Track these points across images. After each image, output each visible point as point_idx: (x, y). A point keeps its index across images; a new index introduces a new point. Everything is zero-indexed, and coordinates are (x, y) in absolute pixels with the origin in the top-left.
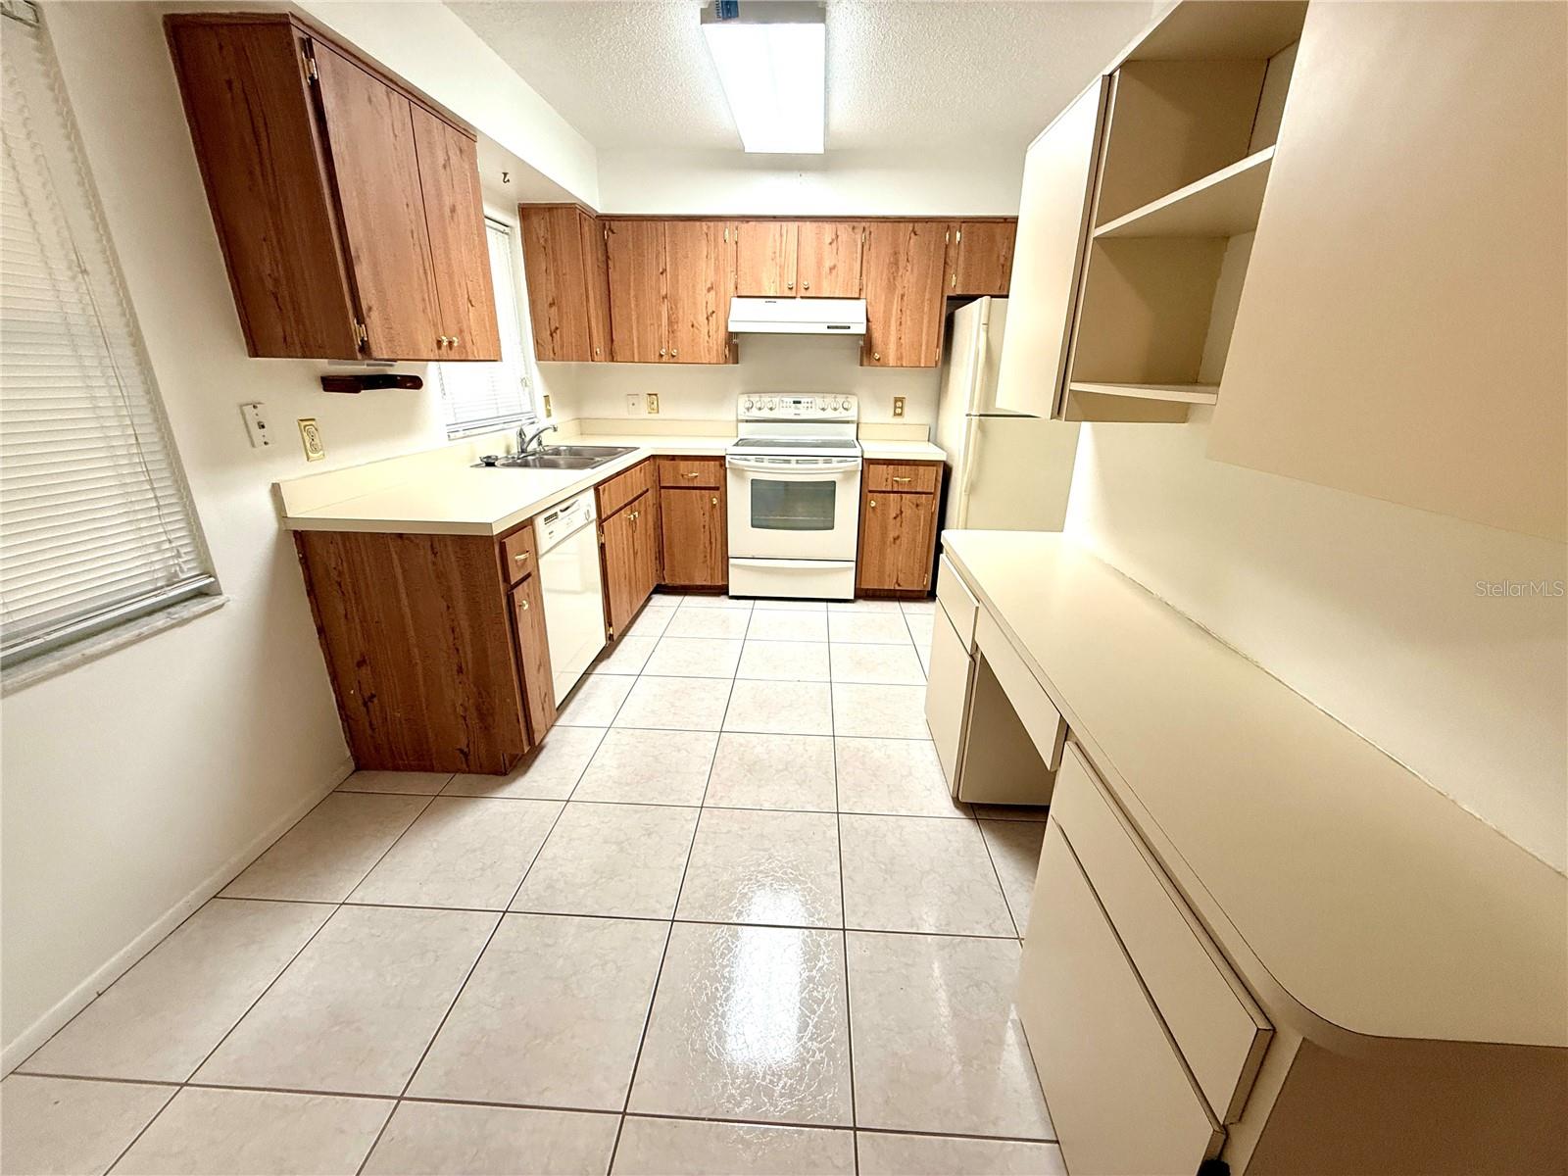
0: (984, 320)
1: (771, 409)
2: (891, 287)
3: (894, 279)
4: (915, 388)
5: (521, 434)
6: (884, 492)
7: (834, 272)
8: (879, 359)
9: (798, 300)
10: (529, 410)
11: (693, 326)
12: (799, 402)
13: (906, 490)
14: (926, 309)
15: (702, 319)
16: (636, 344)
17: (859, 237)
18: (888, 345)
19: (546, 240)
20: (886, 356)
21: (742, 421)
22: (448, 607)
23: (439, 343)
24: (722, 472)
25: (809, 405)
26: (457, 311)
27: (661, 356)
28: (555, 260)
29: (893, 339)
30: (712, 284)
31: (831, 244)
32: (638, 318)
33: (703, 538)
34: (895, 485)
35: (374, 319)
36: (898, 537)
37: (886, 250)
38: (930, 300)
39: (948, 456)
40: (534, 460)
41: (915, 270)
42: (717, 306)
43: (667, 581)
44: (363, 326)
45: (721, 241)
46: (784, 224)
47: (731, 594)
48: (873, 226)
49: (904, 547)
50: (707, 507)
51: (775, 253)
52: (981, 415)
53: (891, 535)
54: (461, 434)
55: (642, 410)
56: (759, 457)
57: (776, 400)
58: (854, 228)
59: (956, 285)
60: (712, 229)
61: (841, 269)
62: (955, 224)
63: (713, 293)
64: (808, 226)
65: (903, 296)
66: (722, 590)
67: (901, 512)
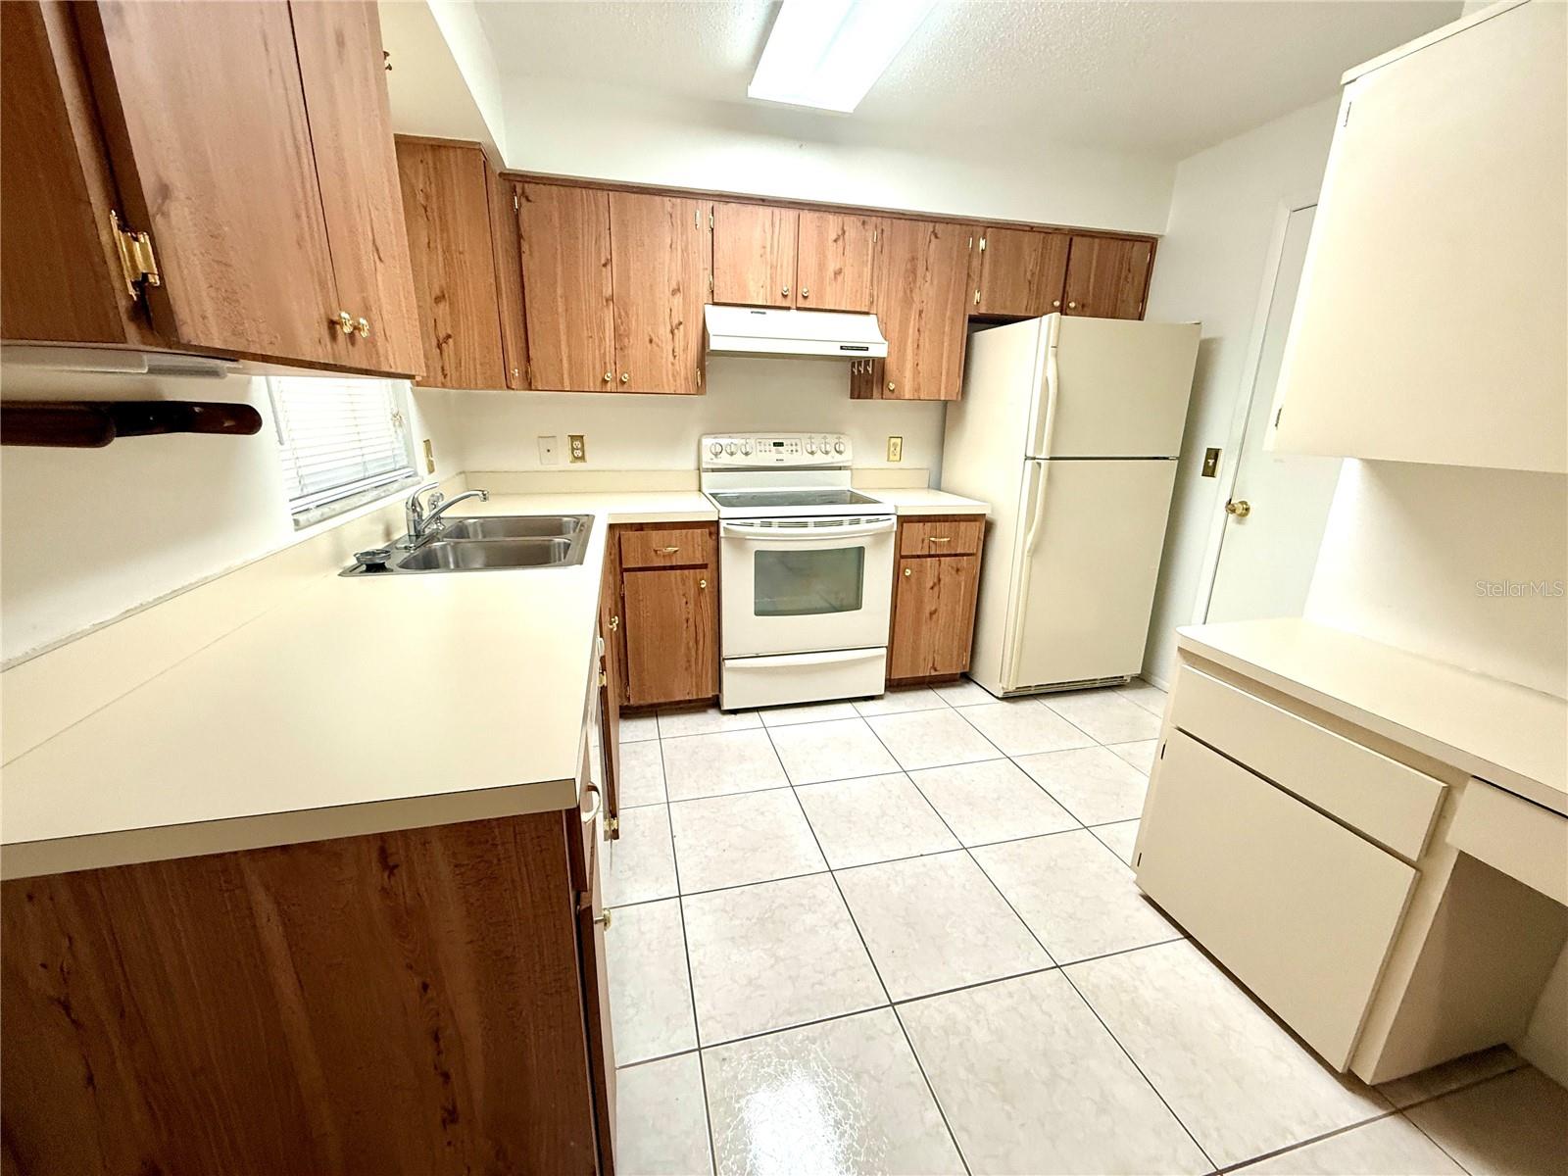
0: (1052, 342)
1: (747, 454)
2: (907, 301)
3: (911, 291)
5: (414, 505)
6: (918, 557)
7: (840, 278)
8: (893, 391)
9: (793, 312)
10: (405, 463)
11: (651, 341)
12: (781, 444)
13: (945, 552)
14: (947, 329)
15: (664, 331)
16: (566, 365)
17: (871, 235)
18: (904, 373)
19: (427, 197)
20: (900, 385)
21: (707, 470)
23: (332, 325)
25: (794, 448)
27: (605, 382)
29: (909, 365)
30: (678, 285)
31: (835, 241)
32: (568, 327)
33: (687, 636)
34: (933, 546)
36: (935, 611)
37: (902, 252)
38: (952, 320)
39: (992, 511)
41: (935, 282)
42: (686, 314)
43: (632, 702)
45: (690, 221)
46: (777, 211)
47: (726, 707)
48: (886, 223)
49: (941, 622)
50: (692, 592)
51: (764, 247)
52: (1051, 459)
53: (928, 609)
54: (315, 514)
55: (563, 458)
56: (766, 521)
57: (752, 441)
58: (864, 223)
59: (980, 301)
60: (678, 208)
61: (849, 273)
62: (979, 229)
63: (678, 298)
64: (807, 216)
65: (921, 312)
66: (714, 703)
67: (939, 580)
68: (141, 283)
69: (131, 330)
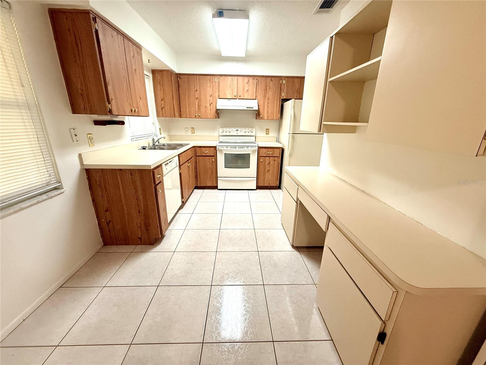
0: (293, 106)
1: (229, 132)
2: (265, 96)
3: (266, 94)
4: (272, 126)
5: (153, 139)
6: (265, 157)
7: (248, 91)
8: (262, 117)
9: (237, 100)
10: (155, 132)
11: (205, 107)
12: (238, 130)
13: (271, 156)
14: (275, 102)
15: (208, 105)
16: (188, 112)
17: (255, 81)
18: (264, 113)
19: (160, 80)
20: (264, 116)
21: (220, 136)
22: (136, 192)
23: (132, 110)
24: (215, 151)
25: (241, 131)
26: (136, 101)
27: (196, 116)
28: (163, 86)
29: (266, 111)
30: (211, 94)
31: (247, 83)
32: (188, 105)
33: (210, 172)
34: (268, 154)
35: (113, 102)
36: (269, 170)
37: (263, 85)
38: (277, 100)
39: (283, 146)
40: (157, 148)
41: (272, 91)
42: (213, 101)
43: (198, 185)
44: (110, 104)
45: (214, 82)
46: (233, 77)
47: (218, 188)
48: (260, 78)
49: (271, 173)
50: (211, 162)
51: (230, 85)
52: (293, 134)
53: (267, 170)
54: (135, 139)
55: (190, 133)
56: (227, 146)
57: (231, 130)
58: (254, 79)
59: (284, 96)
60: (211, 78)
61: (250, 91)
62: (283, 78)
63: (211, 97)
64: (240, 78)
65: (268, 99)
66: (216, 187)
67: (270, 163)
68: (110, 109)
69: (108, 113)
